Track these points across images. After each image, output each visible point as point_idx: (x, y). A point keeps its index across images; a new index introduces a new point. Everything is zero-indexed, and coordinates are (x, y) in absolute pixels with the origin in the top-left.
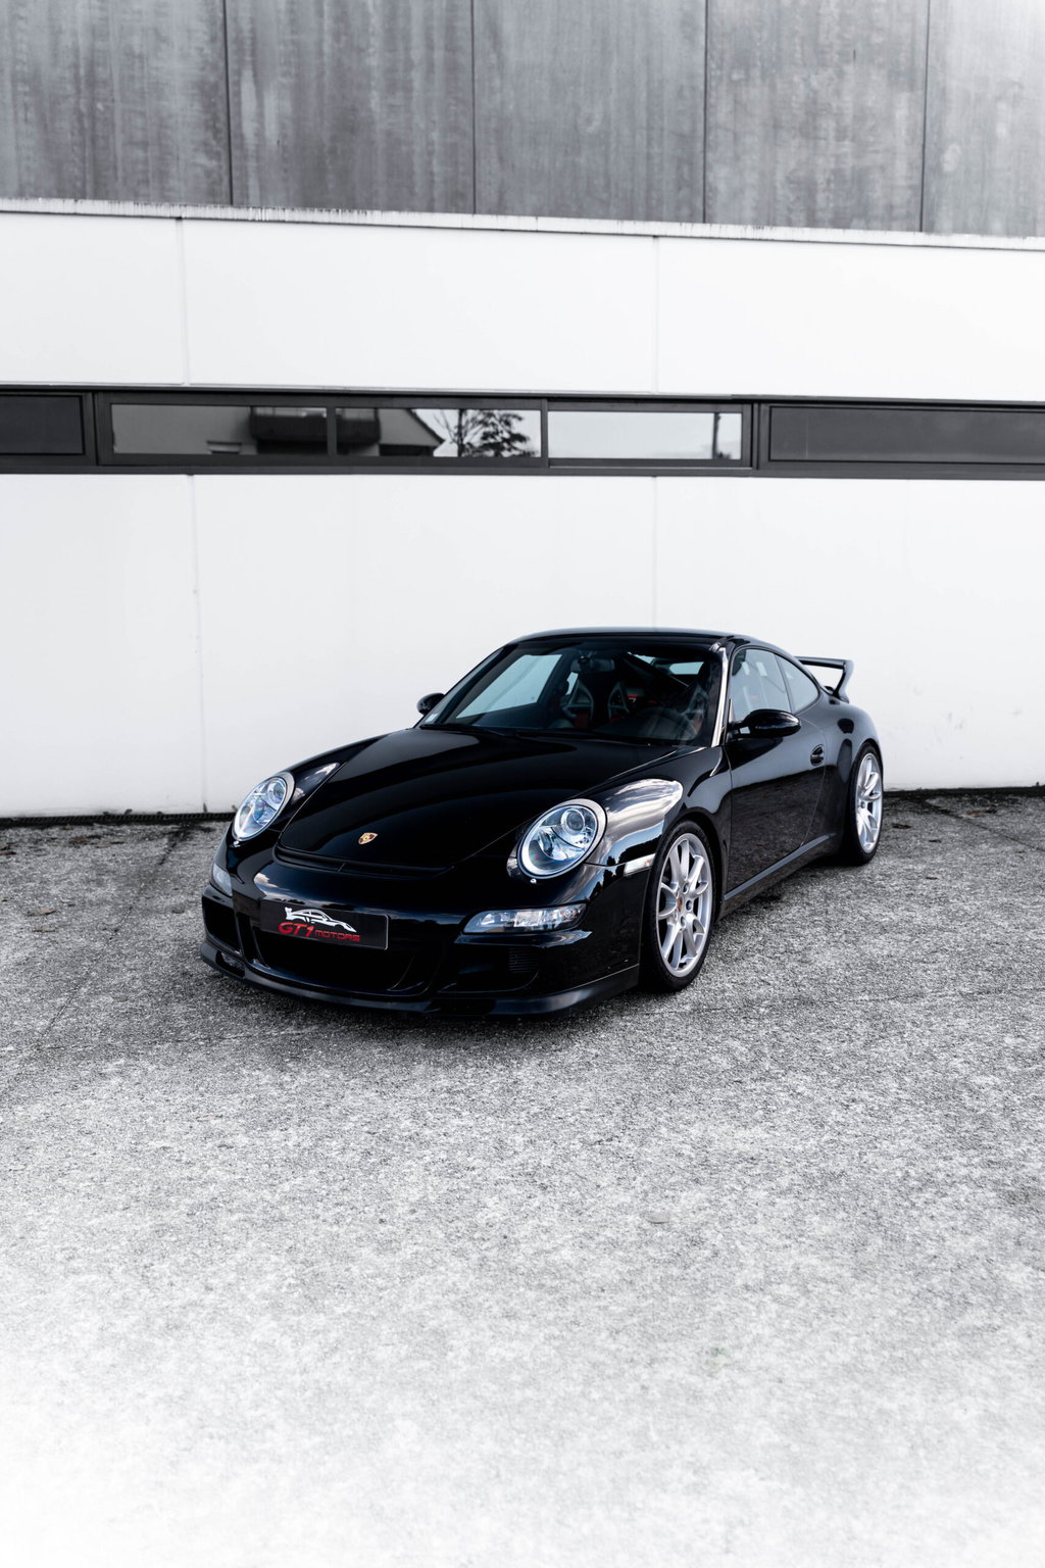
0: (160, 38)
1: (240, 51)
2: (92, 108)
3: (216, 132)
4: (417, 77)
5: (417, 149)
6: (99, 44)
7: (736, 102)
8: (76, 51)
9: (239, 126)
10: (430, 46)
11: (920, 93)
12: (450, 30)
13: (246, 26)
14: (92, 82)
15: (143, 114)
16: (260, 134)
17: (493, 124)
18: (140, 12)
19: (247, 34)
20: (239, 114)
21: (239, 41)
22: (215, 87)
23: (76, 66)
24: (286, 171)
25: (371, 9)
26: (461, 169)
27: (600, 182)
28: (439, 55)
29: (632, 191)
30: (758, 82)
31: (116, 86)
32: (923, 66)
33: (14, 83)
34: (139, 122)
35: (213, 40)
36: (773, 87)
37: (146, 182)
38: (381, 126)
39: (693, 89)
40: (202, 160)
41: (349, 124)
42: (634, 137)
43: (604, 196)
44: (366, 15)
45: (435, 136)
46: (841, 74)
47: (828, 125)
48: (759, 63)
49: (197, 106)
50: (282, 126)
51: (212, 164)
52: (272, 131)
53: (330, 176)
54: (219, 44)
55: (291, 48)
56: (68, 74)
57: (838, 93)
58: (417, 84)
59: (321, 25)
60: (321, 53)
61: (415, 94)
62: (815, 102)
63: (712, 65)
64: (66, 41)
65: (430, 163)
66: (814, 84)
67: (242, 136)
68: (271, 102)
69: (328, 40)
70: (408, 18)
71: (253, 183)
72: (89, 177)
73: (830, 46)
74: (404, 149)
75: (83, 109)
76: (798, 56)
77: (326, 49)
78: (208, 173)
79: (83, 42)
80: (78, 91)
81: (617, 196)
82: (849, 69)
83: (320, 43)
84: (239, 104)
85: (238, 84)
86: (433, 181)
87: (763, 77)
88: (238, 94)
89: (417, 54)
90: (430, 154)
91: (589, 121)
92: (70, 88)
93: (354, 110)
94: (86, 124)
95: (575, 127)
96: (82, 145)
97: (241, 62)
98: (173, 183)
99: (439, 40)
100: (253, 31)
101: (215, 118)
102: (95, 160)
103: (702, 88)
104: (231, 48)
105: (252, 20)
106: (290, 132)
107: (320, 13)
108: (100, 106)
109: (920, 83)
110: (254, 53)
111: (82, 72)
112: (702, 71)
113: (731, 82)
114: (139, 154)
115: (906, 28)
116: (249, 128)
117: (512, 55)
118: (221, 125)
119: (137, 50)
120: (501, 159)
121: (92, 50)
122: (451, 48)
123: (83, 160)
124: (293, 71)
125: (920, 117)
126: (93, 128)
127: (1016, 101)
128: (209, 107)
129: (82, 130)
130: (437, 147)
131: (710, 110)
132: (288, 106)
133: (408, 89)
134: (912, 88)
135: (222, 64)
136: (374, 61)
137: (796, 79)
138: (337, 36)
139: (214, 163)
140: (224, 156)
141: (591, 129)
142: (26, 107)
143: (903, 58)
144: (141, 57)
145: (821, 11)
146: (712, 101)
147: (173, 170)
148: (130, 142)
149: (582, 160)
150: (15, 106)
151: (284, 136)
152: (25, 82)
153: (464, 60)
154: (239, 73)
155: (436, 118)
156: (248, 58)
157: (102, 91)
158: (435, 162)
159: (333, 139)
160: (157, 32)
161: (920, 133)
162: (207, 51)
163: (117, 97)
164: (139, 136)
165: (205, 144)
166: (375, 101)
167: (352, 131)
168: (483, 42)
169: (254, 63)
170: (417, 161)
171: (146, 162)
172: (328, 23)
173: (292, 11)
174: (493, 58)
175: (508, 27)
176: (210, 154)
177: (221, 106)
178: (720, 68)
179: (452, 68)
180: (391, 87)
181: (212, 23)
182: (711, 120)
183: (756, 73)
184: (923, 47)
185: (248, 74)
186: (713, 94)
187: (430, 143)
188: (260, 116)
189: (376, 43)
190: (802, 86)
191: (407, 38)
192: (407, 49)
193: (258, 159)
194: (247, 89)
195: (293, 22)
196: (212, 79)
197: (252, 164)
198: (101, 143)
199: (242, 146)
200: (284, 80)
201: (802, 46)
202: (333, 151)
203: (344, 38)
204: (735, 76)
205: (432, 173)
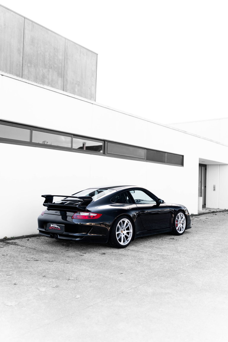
7: (29, 71)
11: (63, 79)
30: (33, 68)
32: (63, 73)
36: (36, 70)
39: (20, 65)
46: (49, 71)
47: (46, 81)
48: (33, 64)
57: (48, 74)
62: (44, 75)
63: (24, 61)
66: (44, 71)
73: (47, 64)
76: (41, 64)
82: (50, 70)
87: (34, 67)
103: (22, 65)
109: (63, 77)
112: (22, 62)
113: (28, 66)
115: (60, 65)
125: (63, 83)
127: (79, 85)
131: (23, 71)
134: (61, 77)
137: (40, 69)
143: (60, 71)
145: (46, 57)
146: (24, 69)
161: (63, 87)
178: (26, 62)
182: (23, 73)
183: (33, 65)
184: (63, 70)
186: (24, 67)
190: (41, 71)
201: (42, 63)
204: (28, 65)
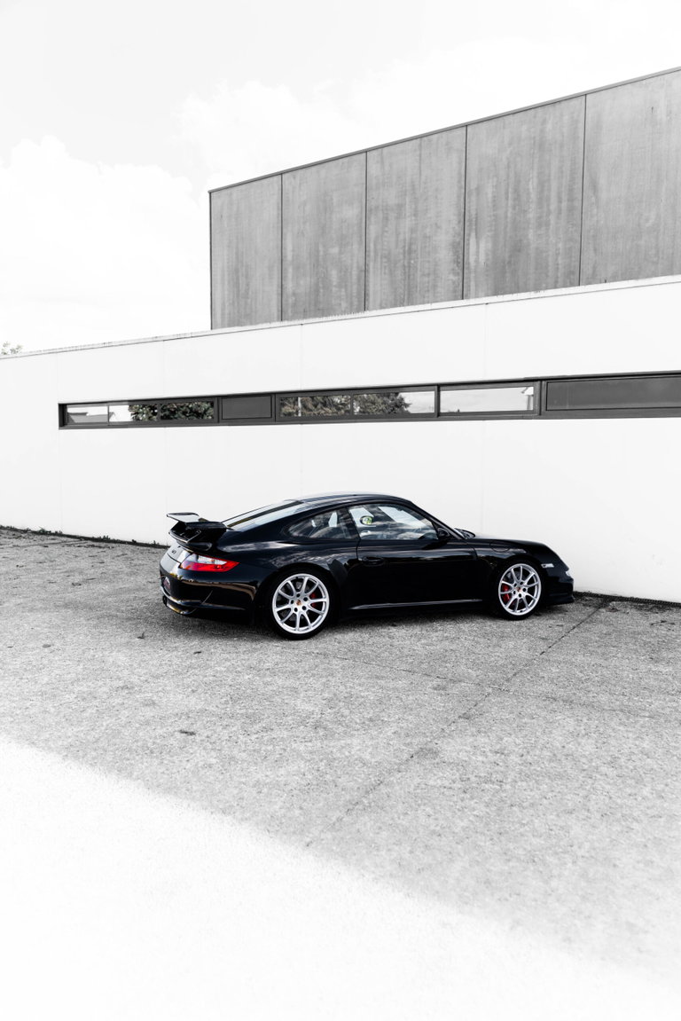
0: (438, 227)
1: (470, 225)
2: (409, 263)
3: (458, 263)
4: (552, 219)
5: (550, 253)
6: (414, 235)
8: (405, 240)
9: (468, 259)
10: (560, 201)
12: (571, 190)
13: (473, 213)
14: (410, 251)
15: (429, 262)
16: (477, 261)
17: (592, 233)
18: (430, 218)
19: (474, 216)
20: (468, 253)
21: (470, 221)
22: (459, 243)
23: (404, 247)
24: (487, 275)
25: (531, 191)
26: (573, 259)
27: (653, 252)
28: (564, 205)
29: (673, 254)
31: (419, 251)
33: (381, 258)
34: (427, 265)
35: (459, 222)
37: (428, 291)
38: (533, 246)
40: (452, 277)
41: (518, 248)
42: (675, 223)
43: (655, 259)
44: (529, 194)
45: (560, 245)
49: (451, 253)
50: (487, 255)
51: (454, 278)
52: (482, 258)
53: (508, 275)
54: (462, 223)
55: (493, 218)
56: (401, 251)
58: (552, 222)
59: (507, 204)
60: (506, 217)
61: (551, 227)
64: (401, 237)
65: (557, 259)
67: (469, 264)
68: (482, 245)
69: (510, 210)
70: (549, 190)
71: (472, 284)
72: (406, 292)
74: (544, 254)
75: (406, 264)
77: (509, 215)
78: (454, 283)
79: (407, 236)
80: (404, 257)
81: (663, 258)
83: (506, 212)
84: (468, 249)
85: (469, 240)
86: (558, 268)
88: (468, 244)
89: (553, 207)
90: (557, 254)
91: (647, 220)
92: (401, 256)
93: (521, 241)
94: (407, 270)
95: (639, 225)
96: (404, 280)
97: (470, 230)
98: (439, 289)
99: (565, 197)
100: (476, 214)
101: (458, 257)
102: (409, 285)
104: (467, 224)
105: (477, 210)
106: (490, 257)
107: (507, 199)
108: (412, 262)
110: (476, 224)
111: (407, 248)
114: (426, 279)
116: (472, 259)
117: (604, 195)
118: (460, 260)
119: (428, 235)
120: (595, 250)
121: (411, 239)
122: (571, 200)
123: (405, 286)
124: (493, 228)
126: (409, 271)
128: (456, 253)
129: (405, 273)
130: (561, 251)
132: (490, 245)
133: (548, 224)
135: (462, 233)
136: (531, 215)
138: (514, 208)
139: (457, 278)
140: (461, 274)
141: (648, 225)
142: (385, 267)
144: (429, 237)
147: (439, 284)
148: (423, 275)
149: (642, 242)
150: (381, 269)
151: (487, 260)
152: (385, 257)
153: (577, 204)
154: (469, 235)
155: (562, 236)
156: (474, 227)
157: (413, 255)
158: (560, 258)
159: (510, 256)
160: (436, 224)
162: (457, 228)
163: (419, 256)
164: (427, 271)
165: (453, 270)
166: (531, 234)
167: (519, 251)
168: (588, 192)
169: (476, 230)
170: (550, 259)
171: (428, 282)
172: (510, 202)
173: (494, 201)
174: (593, 199)
175: (602, 182)
176: (456, 274)
177: (461, 252)
179: (571, 209)
180: (539, 226)
181: (459, 215)
185: (473, 234)
187: (558, 249)
188: (478, 252)
189: (533, 206)
191: (548, 199)
192: (548, 205)
193: (475, 272)
194: (472, 241)
195: (494, 206)
196: (458, 240)
197: (473, 275)
198: (412, 277)
199: (468, 268)
200: (489, 234)
202: (509, 262)
203: (517, 208)
205: (558, 264)
